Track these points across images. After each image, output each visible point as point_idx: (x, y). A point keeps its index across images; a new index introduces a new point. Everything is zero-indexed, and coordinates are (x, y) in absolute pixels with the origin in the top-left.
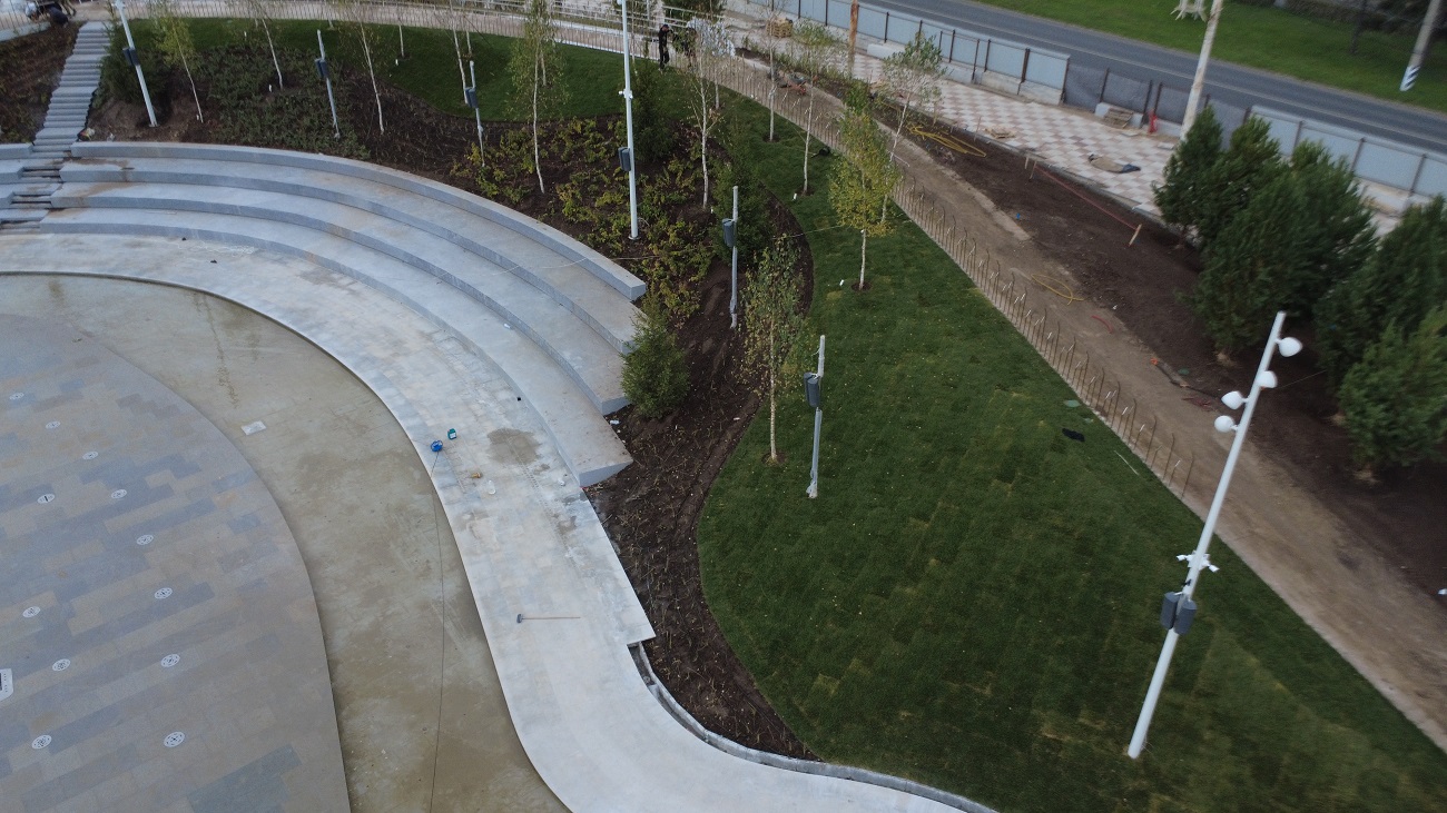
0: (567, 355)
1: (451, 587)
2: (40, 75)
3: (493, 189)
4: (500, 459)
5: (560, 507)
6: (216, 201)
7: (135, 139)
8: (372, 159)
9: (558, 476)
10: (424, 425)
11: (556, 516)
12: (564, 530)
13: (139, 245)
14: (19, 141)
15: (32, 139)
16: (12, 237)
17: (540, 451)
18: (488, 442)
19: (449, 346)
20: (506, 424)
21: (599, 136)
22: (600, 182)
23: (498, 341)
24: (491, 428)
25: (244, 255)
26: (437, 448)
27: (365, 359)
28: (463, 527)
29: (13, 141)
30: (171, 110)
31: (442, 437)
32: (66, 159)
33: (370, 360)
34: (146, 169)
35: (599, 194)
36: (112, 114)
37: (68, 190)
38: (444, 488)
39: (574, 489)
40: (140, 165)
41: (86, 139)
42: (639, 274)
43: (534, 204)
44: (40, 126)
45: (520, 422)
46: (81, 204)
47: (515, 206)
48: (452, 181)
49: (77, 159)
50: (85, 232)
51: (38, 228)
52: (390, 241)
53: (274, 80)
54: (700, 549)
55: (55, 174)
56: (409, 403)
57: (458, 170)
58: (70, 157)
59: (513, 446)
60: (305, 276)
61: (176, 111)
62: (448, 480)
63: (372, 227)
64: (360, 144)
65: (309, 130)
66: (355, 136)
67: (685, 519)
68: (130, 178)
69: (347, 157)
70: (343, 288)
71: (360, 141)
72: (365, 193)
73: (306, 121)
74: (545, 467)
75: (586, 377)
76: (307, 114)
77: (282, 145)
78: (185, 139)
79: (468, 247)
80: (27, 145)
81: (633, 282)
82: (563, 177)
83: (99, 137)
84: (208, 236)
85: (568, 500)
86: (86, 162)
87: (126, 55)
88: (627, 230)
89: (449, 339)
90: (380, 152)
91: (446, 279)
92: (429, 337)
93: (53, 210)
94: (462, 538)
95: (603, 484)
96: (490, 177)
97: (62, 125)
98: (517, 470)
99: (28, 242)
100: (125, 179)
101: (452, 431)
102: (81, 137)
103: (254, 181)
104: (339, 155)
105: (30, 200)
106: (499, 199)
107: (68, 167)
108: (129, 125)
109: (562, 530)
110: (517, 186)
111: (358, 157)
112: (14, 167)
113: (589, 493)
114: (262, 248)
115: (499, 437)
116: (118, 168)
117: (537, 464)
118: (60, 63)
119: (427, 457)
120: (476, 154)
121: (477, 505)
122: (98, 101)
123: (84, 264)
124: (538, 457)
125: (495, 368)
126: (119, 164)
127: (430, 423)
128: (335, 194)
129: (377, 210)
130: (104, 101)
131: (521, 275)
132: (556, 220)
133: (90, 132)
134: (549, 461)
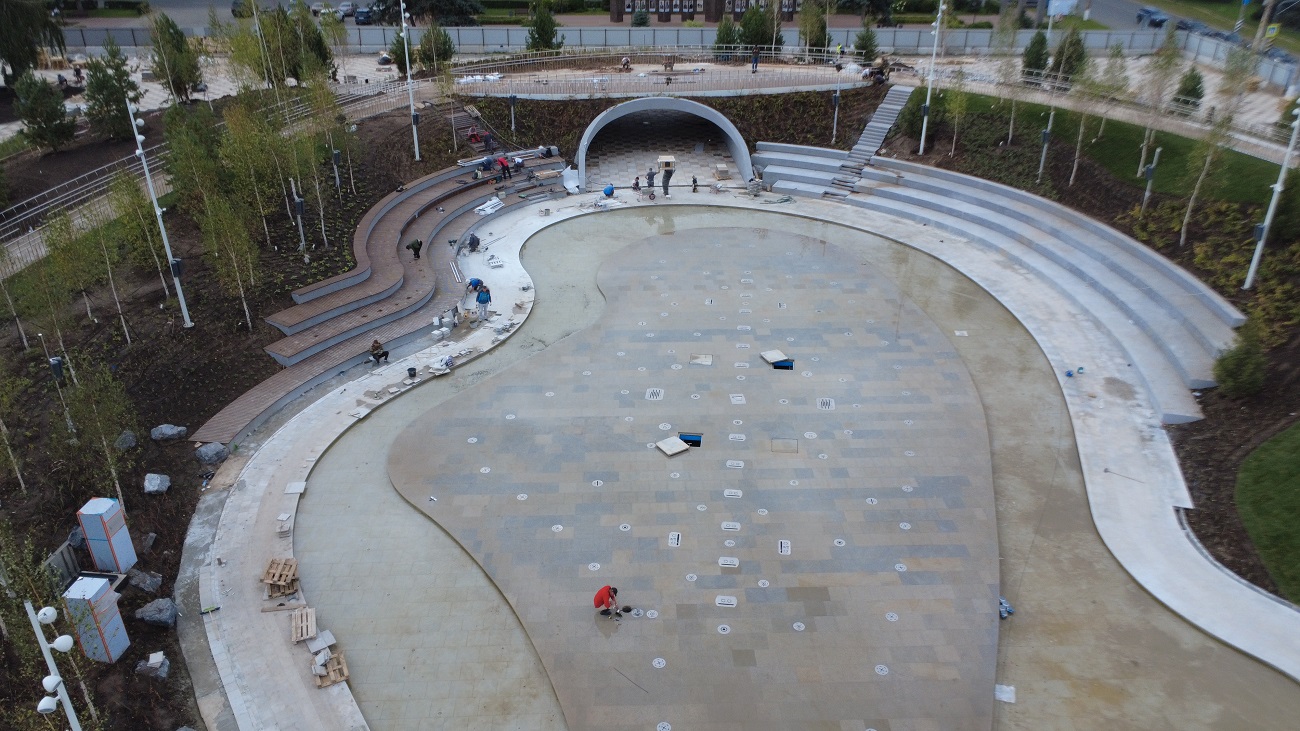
0: (1173, 347)
1: (1066, 444)
2: (862, 113)
3: (1144, 236)
4: (1110, 392)
5: (1145, 428)
6: (950, 206)
7: (908, 160)
8: (1059, 201)
9: (1148, 413)
10: (1062, 361)
11: (1141, 431)
12: (1145, 440)
13: (898, 222)
14: (843, 149)
15: (850, 149)
16: (829, 203)
17: (1137, 396)
18: (1103, 382)
19: (1087, 324)
20: (1117, 375)
21: (1239, 216)
22: (1230, 247)
23: (1122, 328)
24: (1107, 375)
25: (960, 241)
26: (1069, 375)
27: (1030, 317)
28: (1079, 418)
29: (840, 149)
30: (933, 146)
31: (1074, 370)
32: (866, 164)
33: (1033, 318)
34: (911, 179)
35: (1227, 254)
36: (898, 143)
37: (864, 182)
38: (1070, 395)
39: (1157, 422)
40: (908, 176)
41: (880, 155)
42: (1244, 311)
43: (1172, 251)
44: (856, 143)
45: (1128, 377)
46: (870, 192)
47: (1158, 250)
48: (1114, 225)
49: (872, 166)
50: (868, 208)
51: (844, 200)
52: (1060, 253)
53: (1005, 138)
54: (1240, 475)
55: (859, 172)
56: (1054, 347)
57: (1121, 219)
58: (868, 164)
59: (1120, 389)
60: (998, 262)
61: (936, 147)
62: (1073, 392)
63: (1049, 243)
64: (1053, 189)
65: (1020, 174)
66: (1050, 185)
67: (1234, 458)
68: (900, 183)
69: (1042, 196)
70: (1021, 275)
71: (1053, 188)
72: (1049, 221)
73: (1020, 168)
74: (1139, 406)
75: (1185, 362)
76: (1022, 164)
77: (999, 180)
78: (938, 165)
79: (1115, 269)
80: (847, 152)
81: (1236, 315)
82: (1202, 238)
83: (888, 155)
84: (939, 226)
85: (1151, 426)
86: (877, 168)
87: (922, 109)
88: (1242, 282)
89: (1087, 320)
90: (1066, 196)
91: (1094, 284)
92: (1074, 316)
93: (853, 192)
94: (1077, 423)
95: (1178, 425)
96: (1144, 227)
97: (867, 144)
98: (1119, 401)
99: (838, 207)
100: (897, 182)
101: (1081, 368)
102: (877, 153)
103: (976, 199)
104: (1036, 193)
105: (841, 184)
106: (1147, 243)
107: (867, 169)
108: (907, 151)
109: (1143, 439)
110: (1162, 237)
111: (1050, 198)
112: (838, 163)
113: (1167, 427)
114: (972, 240)
115: (1111, 382)
116: (895, 176)
117: (1134, 402)
118: (875, 107)
119: (1062, 379)
120: (1138, 212)
121: (1089, 410)
122: (892, 133)
123: (867, 226)
124: (1135, 399)
125: (1118, 344)
126: (896, 173)
127: (1067, 361)
128: (1028, 217)
129: (1055, 233)
130: (896, 134)
131: (1151, 294)
132: (1188, 264)
133: (884, 151)
134: (1143, 403)
